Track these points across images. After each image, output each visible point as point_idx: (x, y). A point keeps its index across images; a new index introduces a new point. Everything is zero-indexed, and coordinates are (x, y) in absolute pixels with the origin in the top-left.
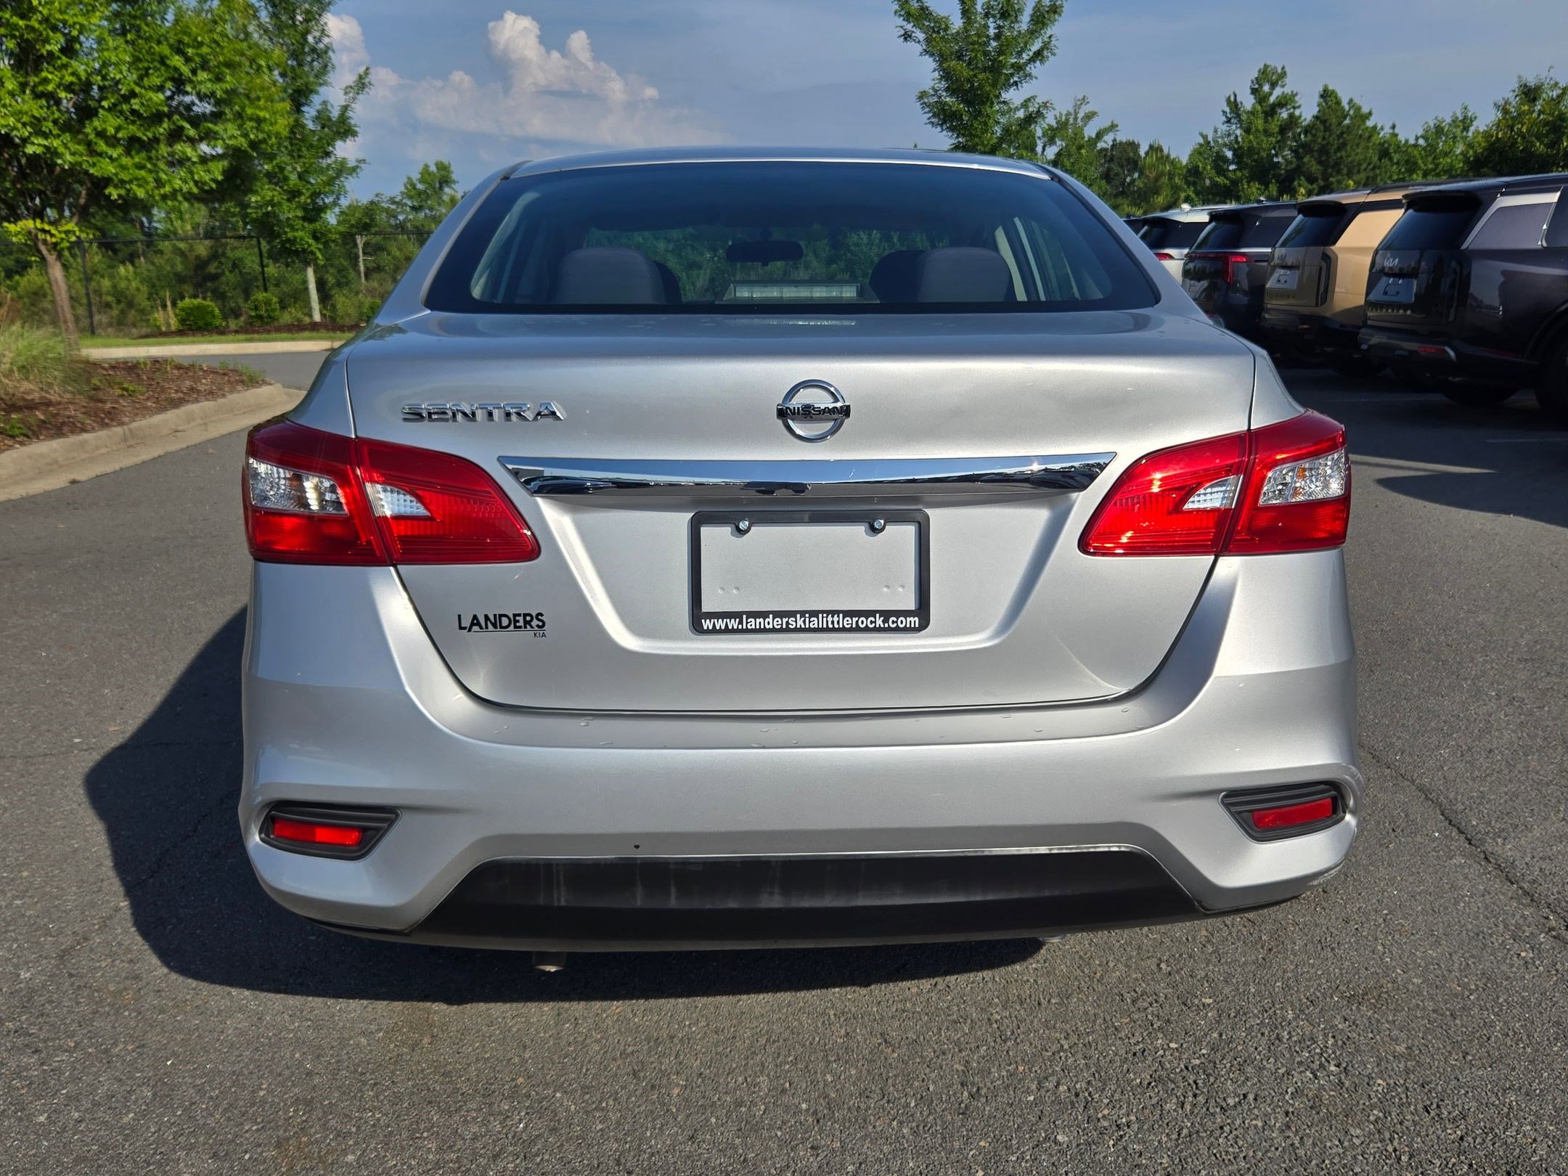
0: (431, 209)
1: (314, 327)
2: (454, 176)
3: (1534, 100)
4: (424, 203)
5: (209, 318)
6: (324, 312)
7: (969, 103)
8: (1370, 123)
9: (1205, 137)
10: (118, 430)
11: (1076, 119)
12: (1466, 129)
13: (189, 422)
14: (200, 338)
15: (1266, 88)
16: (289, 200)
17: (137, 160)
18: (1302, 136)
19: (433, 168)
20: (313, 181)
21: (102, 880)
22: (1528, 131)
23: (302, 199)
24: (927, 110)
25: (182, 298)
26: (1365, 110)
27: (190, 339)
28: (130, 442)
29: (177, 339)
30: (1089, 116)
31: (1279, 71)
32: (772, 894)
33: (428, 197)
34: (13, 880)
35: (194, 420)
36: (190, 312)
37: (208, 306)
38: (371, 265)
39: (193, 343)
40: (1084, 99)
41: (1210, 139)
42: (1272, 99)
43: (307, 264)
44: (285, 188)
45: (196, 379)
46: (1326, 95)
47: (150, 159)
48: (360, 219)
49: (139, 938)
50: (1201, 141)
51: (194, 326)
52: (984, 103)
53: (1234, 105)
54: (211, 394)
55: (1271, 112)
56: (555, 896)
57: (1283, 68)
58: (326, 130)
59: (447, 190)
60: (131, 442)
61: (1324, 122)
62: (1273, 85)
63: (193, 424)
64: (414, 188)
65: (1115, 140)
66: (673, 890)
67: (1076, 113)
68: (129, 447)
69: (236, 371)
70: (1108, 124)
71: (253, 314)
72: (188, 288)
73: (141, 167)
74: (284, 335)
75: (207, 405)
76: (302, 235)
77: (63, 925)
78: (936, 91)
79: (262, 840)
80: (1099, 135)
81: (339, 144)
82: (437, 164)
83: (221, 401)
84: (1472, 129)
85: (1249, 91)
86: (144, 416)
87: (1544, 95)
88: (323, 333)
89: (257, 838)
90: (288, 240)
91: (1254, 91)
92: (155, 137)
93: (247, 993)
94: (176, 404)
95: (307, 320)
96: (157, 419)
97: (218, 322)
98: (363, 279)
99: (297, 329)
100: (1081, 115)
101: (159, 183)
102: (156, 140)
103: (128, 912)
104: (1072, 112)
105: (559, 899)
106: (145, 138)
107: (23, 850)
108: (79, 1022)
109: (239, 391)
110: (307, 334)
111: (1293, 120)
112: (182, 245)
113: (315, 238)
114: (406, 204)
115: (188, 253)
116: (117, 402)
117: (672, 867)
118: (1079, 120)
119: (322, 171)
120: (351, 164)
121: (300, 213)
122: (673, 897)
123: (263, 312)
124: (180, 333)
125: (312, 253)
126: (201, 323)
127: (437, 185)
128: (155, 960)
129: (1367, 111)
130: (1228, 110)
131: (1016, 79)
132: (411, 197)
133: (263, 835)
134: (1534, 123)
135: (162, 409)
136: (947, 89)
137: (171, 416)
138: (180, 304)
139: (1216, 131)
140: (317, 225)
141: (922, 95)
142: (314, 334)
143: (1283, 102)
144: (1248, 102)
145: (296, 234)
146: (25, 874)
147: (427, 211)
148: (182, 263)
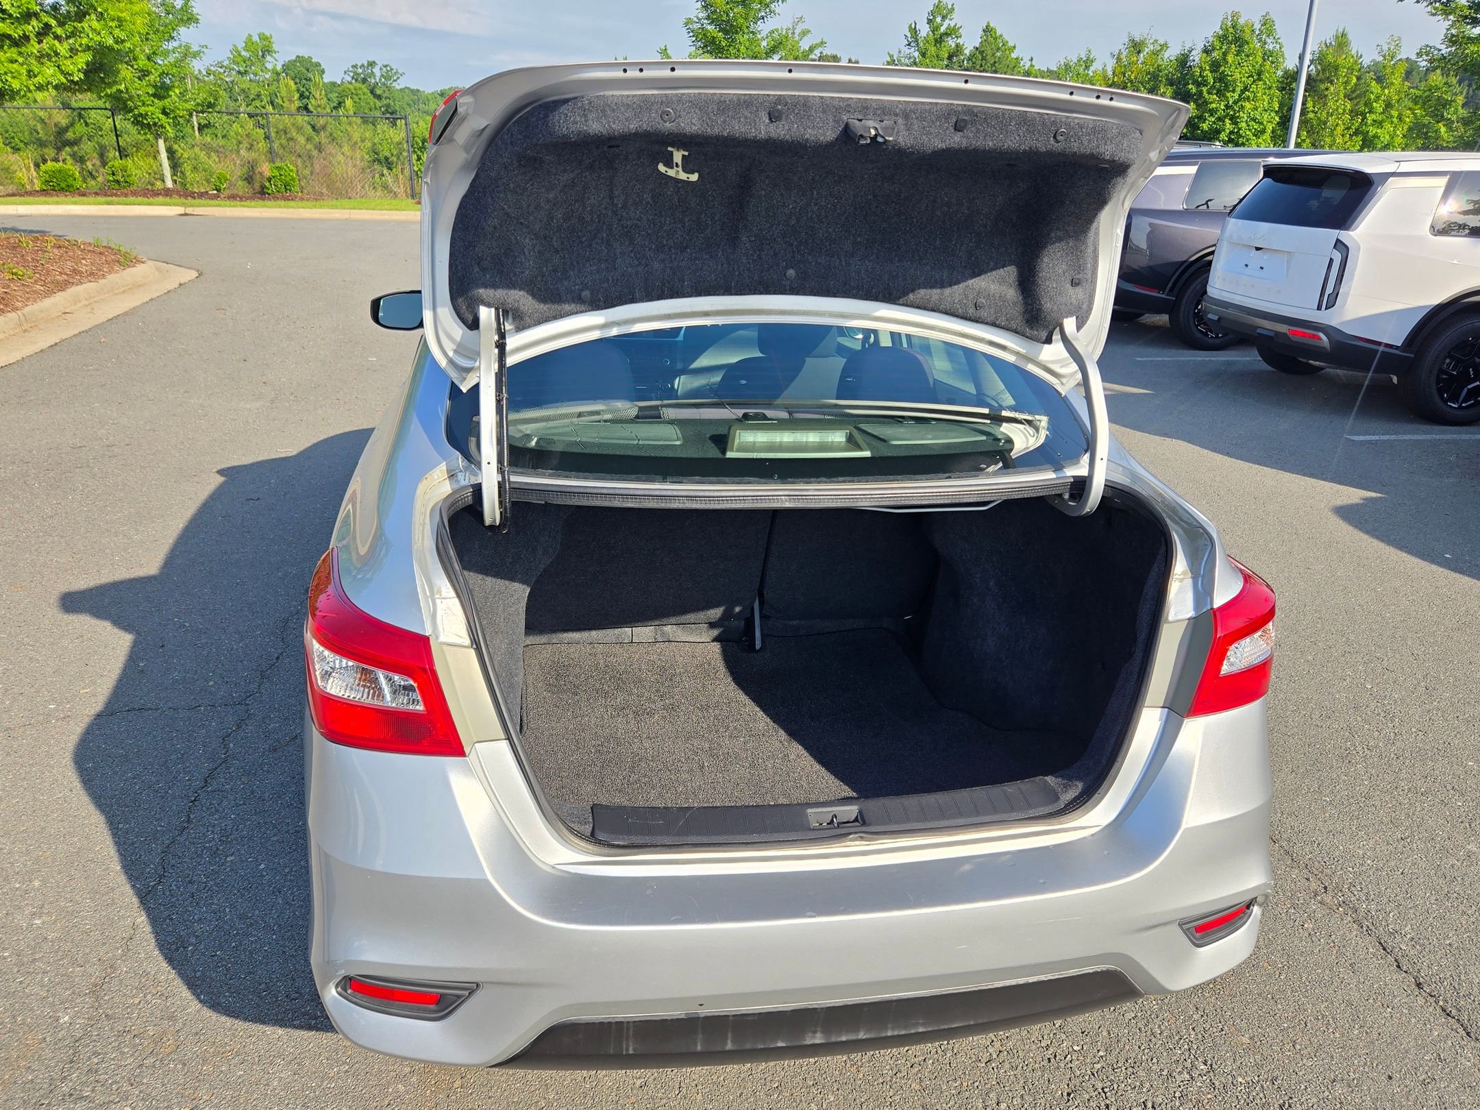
0: (256, 75)
1: (167, 193)
2: (275, 47)
3: (1139, 52)
4: (248, 69)
5: (70, 181)
6: (175, 178)
7: (726, 32)
8: (1014, 55)
9: (891, 56)
10: (13, 315)
11: (793, 33)
12: (1087, 68)
13: (75, 304)
14: (64, 199)
15: (939, 19)
16: (139, 79)
17: (8, 55)
18: (965, 62)
19: (255, 38)
20: (161, 62)
21: (113, 889)
22: (1136, 78)
23: (152, 77)
24: (691, 34)
25: (45, 161)
26: (1011, 44)
27: (55, 199)
28: (28, 327)
29: (43, 199)
30: (805, 33)
31: (950, 7)
32: (815, 1032)
33: (253, 64)
34: (26, 892)
35: (79, 301)
36: (54, 174)
37: (69, 170)
38: (203, 122)
39: (57, 203)
40: (801, 18)
41: (895, 58)
42: (943, 29)
43: (157, 136)
44: (136, 67)
45: (77, 260)
46: (988, 30)
47: (20, 53)
48: (205, 99)
49: (164, 964)
50: (889, 60)
51: (56, 187)
52: (737, 33)
53: (914, 31)
54: (93, 275)
55: (939, 41)
56: (624, 1046)
57: (953, 5)
58: (171, 16)
59: (268, 58)
60: (26, 326)
61: (982, 53)
62: (944, 18)
63: (79, 305)
64: (240, 55)
65: (821, 53)
66: (730, 1035)
67: (794, 29)
68: (25, 331)
69: (110, 248)
70: (818, 41)
71: (111, 178)
72: (50, 152)
73: (13, 61)
74: (140, 199)
75: (88, 287)
76: (153, 110)
77: (88, 951)
78: (700, 20)
79: (338, 992)
80: (811, 49)
81: (182, 30)
82: (259, 35)
83: (102, 281)
84: (1092, 68)
85: (926, 21)
86: (35, 301)
87: (1147, 50)
88: (176, 199)
89: (334, 992)
90: (141, 115)
91: (930, 21)
92: (24, 34)
93: (280, 1031)
94: (63, 286)
95: (159, 184)
96: (47, 302)
97: (78, 184)
98: (197, 132)
99: (150, 192)
100: (797, 31)
101: (31, 74)
102: (26, 38)
103: (148, 929)
104: (791, 27)
105: (627, 1050)
106: (16, 35)
107: (28, 852)
108: (129, 1080)
109: (117, 272)
110: (160, 199)
111: (958, 49)
112: (41, 114)
113: (164, 112)
114: (233, 69)
115: (46, 121)
116: (8, 287)
117: (731, 1018)
118: (796, 35)
119: (166, 54)
120: (195, 48)
121: (151, 91)
122: (729, 1041)
123: (119, 178)
124: (43, 192)
125: (162, 126)
126: (63, 185)
127: (260, 53)
128: (186, 993)
129: (1013, 45)
130: (909, 35)
131: (763, 14)
132: (237, 64)
133: (339, 989)
134: (1140, 72)
135: (49, 293)
136: (708, 18)
137: (59, 300)
138: (43, 167)
139: (900, 52)
140: (166, 102)
141: (688, 22)
142: (168, 200)
143: (952, 32)
144: (924, 30)
145: (147, 109)
146: (37, 884)
147: (252, 76)
148: (43, 129)
